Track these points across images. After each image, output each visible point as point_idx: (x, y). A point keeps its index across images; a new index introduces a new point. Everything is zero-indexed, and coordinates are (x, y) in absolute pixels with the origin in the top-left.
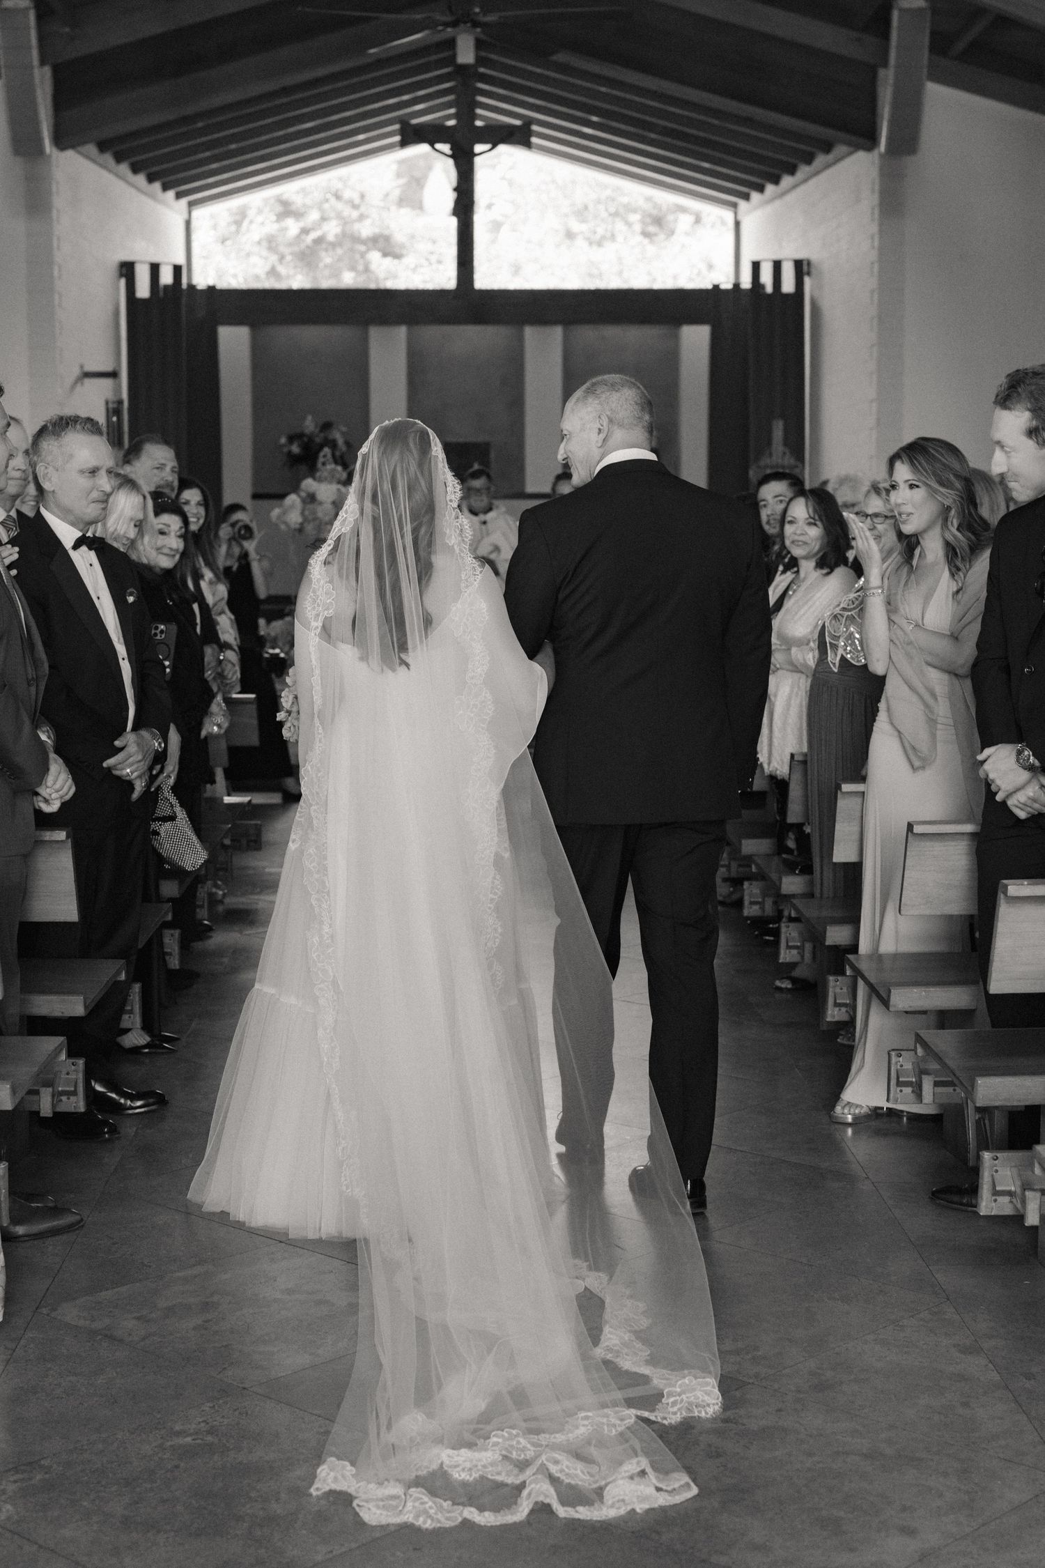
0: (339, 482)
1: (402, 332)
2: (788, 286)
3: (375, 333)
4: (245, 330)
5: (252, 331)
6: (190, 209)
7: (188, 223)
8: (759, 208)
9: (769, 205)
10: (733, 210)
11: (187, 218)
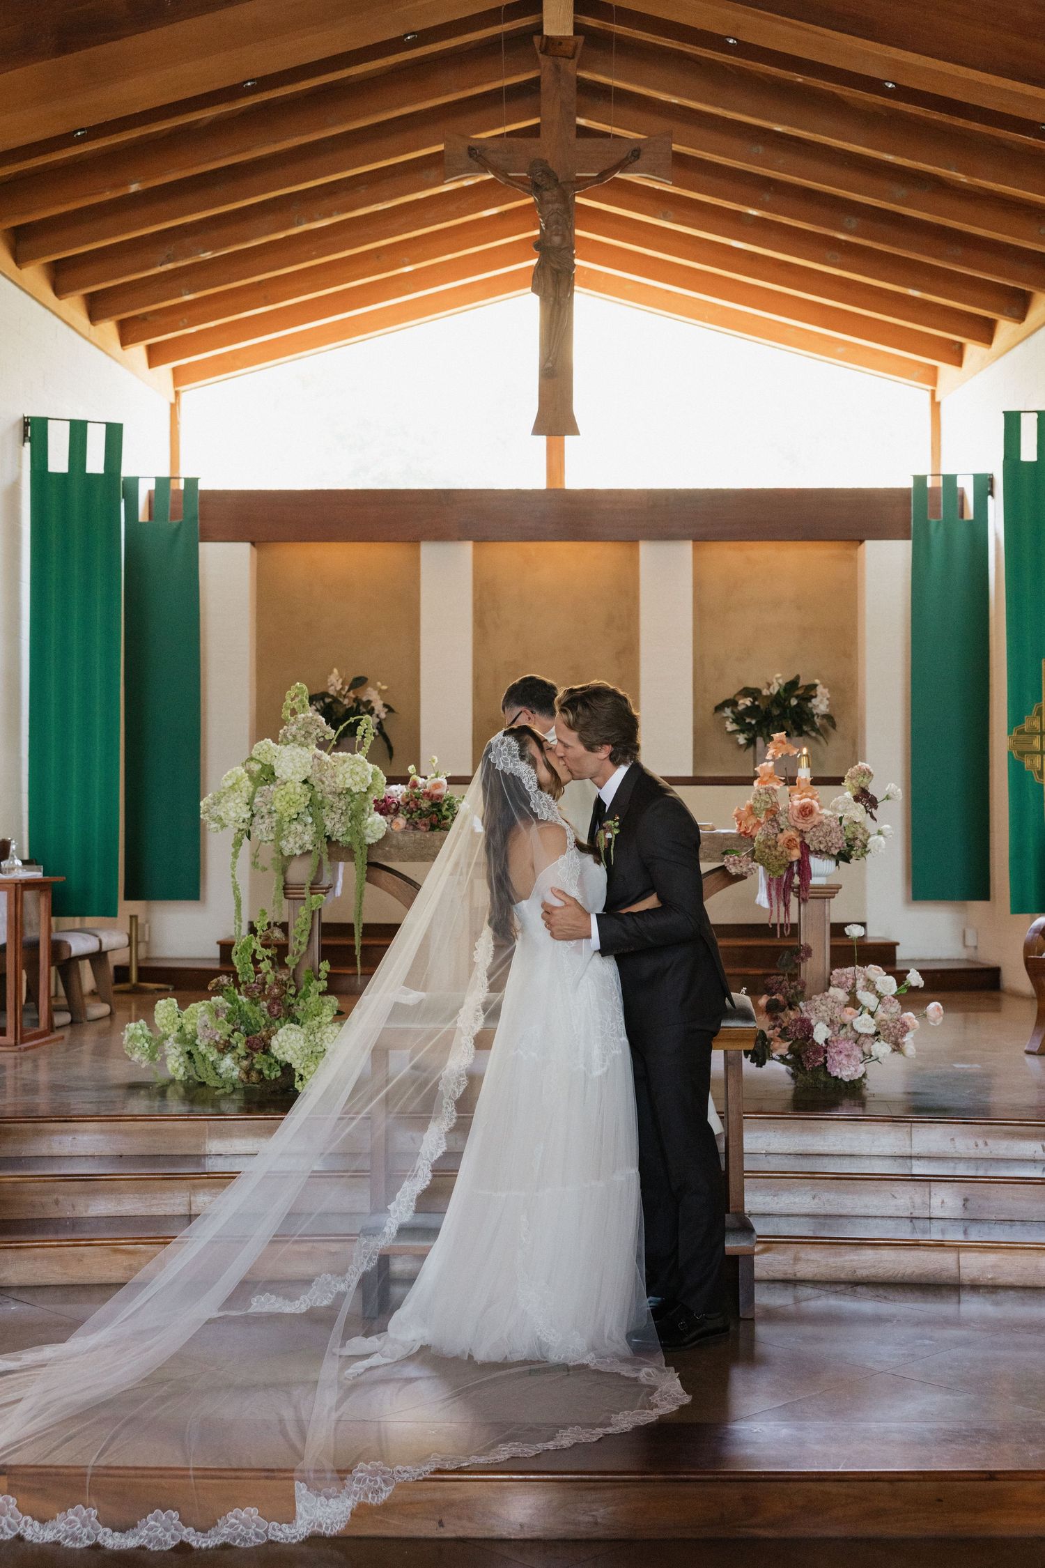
0: (322, 745)
1: (466, 550)
3: (430, 552)
4: (244, 549)
5: (255, 550)
6: (177, 389)
7: (174, 408)
8: (981, 370)
9: (1002, 359)
10: (930, 387)
11: (173, 401)
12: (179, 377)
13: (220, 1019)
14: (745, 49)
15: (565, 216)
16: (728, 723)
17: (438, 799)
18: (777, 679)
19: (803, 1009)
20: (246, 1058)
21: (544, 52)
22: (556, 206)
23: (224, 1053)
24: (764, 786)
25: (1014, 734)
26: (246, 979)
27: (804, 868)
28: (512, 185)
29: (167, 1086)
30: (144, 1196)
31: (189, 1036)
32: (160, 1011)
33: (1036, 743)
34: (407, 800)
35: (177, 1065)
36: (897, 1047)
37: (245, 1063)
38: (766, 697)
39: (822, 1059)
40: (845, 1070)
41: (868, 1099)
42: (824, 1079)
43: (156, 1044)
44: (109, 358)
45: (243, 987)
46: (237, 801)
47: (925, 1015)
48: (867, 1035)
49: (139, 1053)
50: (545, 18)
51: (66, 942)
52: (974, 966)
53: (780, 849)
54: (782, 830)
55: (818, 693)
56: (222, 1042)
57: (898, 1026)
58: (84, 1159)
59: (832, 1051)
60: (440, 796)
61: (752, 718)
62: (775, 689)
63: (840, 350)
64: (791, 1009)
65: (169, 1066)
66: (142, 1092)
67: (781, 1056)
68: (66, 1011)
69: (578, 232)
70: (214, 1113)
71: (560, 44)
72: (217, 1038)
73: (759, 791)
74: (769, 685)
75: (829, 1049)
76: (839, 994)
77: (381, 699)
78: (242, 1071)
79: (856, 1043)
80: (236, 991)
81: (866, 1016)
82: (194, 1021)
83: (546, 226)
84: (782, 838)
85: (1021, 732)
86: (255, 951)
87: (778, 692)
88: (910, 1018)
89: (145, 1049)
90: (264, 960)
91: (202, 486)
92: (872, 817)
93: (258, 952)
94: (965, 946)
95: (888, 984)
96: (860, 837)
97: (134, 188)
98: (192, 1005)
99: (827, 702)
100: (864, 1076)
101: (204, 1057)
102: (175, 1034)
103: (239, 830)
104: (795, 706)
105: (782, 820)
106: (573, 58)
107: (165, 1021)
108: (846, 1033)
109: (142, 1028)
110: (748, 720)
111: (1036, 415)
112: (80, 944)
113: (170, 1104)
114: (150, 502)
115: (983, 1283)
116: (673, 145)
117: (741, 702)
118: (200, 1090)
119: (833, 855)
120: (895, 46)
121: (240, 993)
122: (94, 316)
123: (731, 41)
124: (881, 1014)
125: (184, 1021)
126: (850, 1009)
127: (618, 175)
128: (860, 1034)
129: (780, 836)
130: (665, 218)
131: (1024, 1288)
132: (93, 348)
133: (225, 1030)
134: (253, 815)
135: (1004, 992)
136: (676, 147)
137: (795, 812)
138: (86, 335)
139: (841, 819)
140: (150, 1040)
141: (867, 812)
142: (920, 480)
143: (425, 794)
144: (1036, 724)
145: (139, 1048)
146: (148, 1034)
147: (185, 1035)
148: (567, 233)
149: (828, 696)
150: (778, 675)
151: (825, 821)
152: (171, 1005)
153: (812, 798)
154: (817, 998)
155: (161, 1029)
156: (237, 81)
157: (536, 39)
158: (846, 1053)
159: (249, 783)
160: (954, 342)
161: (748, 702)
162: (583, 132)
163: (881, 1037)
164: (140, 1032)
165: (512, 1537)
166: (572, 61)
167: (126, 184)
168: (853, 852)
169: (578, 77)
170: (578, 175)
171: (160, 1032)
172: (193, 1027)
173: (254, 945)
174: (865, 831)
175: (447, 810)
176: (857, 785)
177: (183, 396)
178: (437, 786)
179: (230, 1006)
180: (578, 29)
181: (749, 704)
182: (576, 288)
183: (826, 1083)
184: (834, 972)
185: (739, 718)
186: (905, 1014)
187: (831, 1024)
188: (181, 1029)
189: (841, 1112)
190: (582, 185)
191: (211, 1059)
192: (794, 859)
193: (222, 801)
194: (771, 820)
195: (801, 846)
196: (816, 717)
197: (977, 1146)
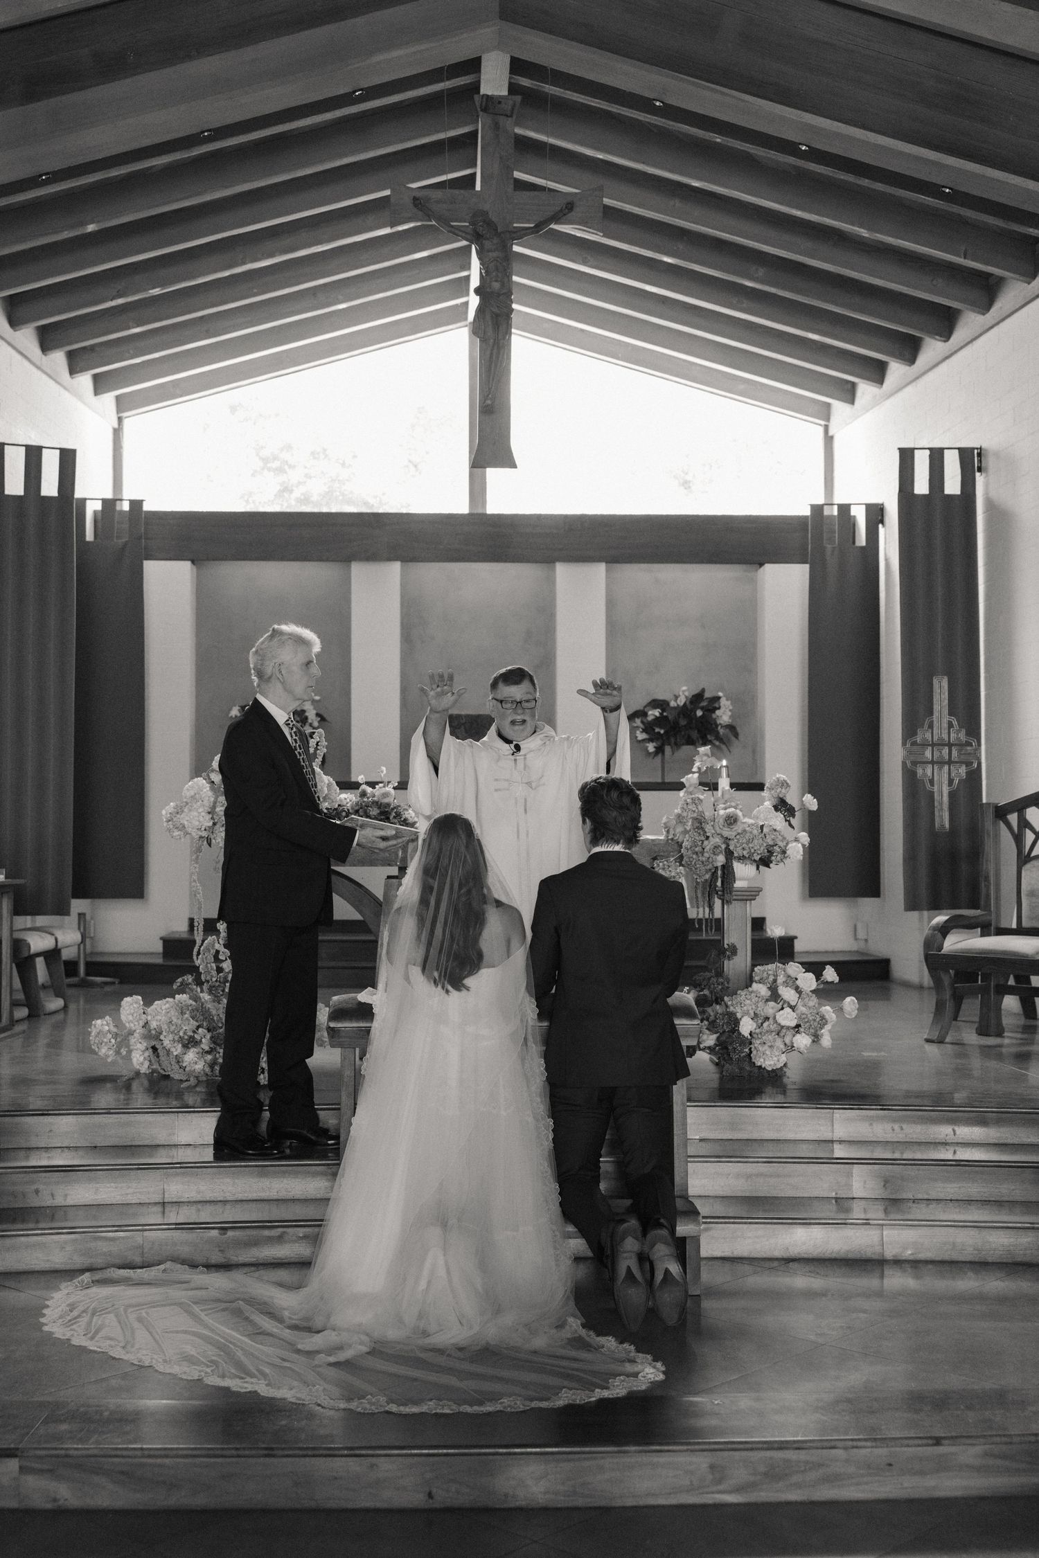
1: (394, 569)
2: (952, 485)
3: (359, 571)
4: (185, 566)
5: (194, 567)
6: (121, 415)
7: (117, 433)
8: (872, 408)
9: (892, 400)
10: (823, 423)
11: (116, 426)
12: (123, 405)
13: (186, 1016)
14: (670, 111)
15: (504, 264)
16: (638, 732)
17: (386, 807)
18: (684, 691)
19: (729, 1003)
20: (208, 1052)
21: (485, 110)
22: (495, 254)
23: (188, 1048)
24: (691, 796)
25: (908, 745)
26: (208, 978)
27: (728, 872)
28: (455, 234)
29: (133, 1079)
30: (120, 1185)
31: (153, 1032)
32: (127, 1008)
33: (928, 754)
34: (357, 808)
35: (142, 1059)
36: (816, 1038)
37: (209, 1057)
38: (674, 708)
39: (747, 1050)
40: (769, 1058)
41: (789, 1087)
42: (748, 1068)
43: (123, 1038)
44: (59, 386)
45: (205, 987)
46: (200, 810)
47: (841, 1009)
48: (788, 1028)
49: (106, 1048)
50: (482, 77)
51: (26, 941)
52: (865, 958)
53: (706, 855)
54: (708, 838)
55: (721, 704)
56: (186, 1037)
57: (818, 1020)
58: (60, 1150)
59: (756, 1043)
60: (388, 805)
61: (661, 728)
62: (681, 701)
63: (742, 387)
64: (717, 1003)
65: (134, 1060)
66: (109, 1085)
67: (709, 1048)
68: (24, 1005)
69: (515, 278)
70: (178, 1105)
71: (500, 103)
72: (181, 1034)
73: (686, 801)
74: (676, 697)
75: (753, 1041)
76: (762, 989)
77: (315, 709)
78: (207, 1065)
79: (778, 1034)
80: (199, 990)
81: (787, 1010)
82: (159, 1018)
83: (486, 272)
84: (708, 845)
85: (914, 744)
86: (218, 952)
87: (685, 704)
88: (828, 1012)
89: (111, 1044)
90: (226, 959)
91: (147, 507)
92: (791, 825)
93: (221, 953)
94: (856, 939)
95: (808, 981)
96: (781, 844)
97: (91, 228)
98: (156, 1002)
99: (730, 713)
100: (785, 1065)
101: (168, 1052)
102: (139, 1031)
103: (201, 837)
104: (700, 717)
105: (709, 829)
106: (511, 116)
107: (130, 1018)
108: (769, 1026)
109: (108, 1024)
110: (657, 730)
111: (928, 452)
112: (38, 943)
113: (134, 1096)
114: (95, 521)
115: (904, 1258)
116: (604, 199)
117: (650, 713)
118: (163, 1083)
119: (755, 861)
120: (810, 112)
121: (202, 991)
122: (45, 347)
123: (658, 104)
124: (801, 1009)
125: (149, 1018)
126: (772, 1004)
127: (553, 226)
128: (782, 1027)
129: (706, 843)
130: (585, 263)
131: (942, 1262)
132: (44, 376)
133: (190, 1027)
134: (214, 824)
135: (892, 981)
136: (606, 201)
137: (721, 821)
138: (38, 363)
139: (762, 827)
140: (116, 1036)
141: (786, 820)
142: (817, 510)
143: (374, 802)
144: (928, 736)
145: (106, 1043)
146: (115, 1030)
147: (150, 1031)
148: (506, 280)
149: (731, 708)
150: (684, 688)
151: (747, 829)
152: (136, 1003)
153: (736, 808)
154: (743, 993)
155: (127, 1025)
156: (194, 131)
157: (476, 97)
158: (770, 1044)
159: (210, 793)
160: (847, 382)
161: (657, 713)
162: (520, 185)
163: (802, 1030)
164: (107, 1028)
165: (497, 1506)
166: (510, 119)
167: (84, 224)
168: (773, 858)
169: (516, 134)
170: (515, 225)
171: (126, 1028)
172: (158, 1024)
173: (217, 946)
174: (784, 838)
175: (395, 817)
176: (775, 795)
177: (126, 422)
178: (386, 795)
179: (194, 1003)
180: (513, 89)
181: (657, 714)
182: (513, 330)
183: (751, 1072)
184: (756, 969)
185: (648, 728)
186: (824, 1008)
187: (755, 1017)
188: (146, 1024)
189: (766, 1100)
190: (519, 235)
191: (175, 1053)
192: (719, 864)
193: (186, 810)
194: (697, 828)
195: (726, 852)
196: (719, 727)
197: (893, 1130)
